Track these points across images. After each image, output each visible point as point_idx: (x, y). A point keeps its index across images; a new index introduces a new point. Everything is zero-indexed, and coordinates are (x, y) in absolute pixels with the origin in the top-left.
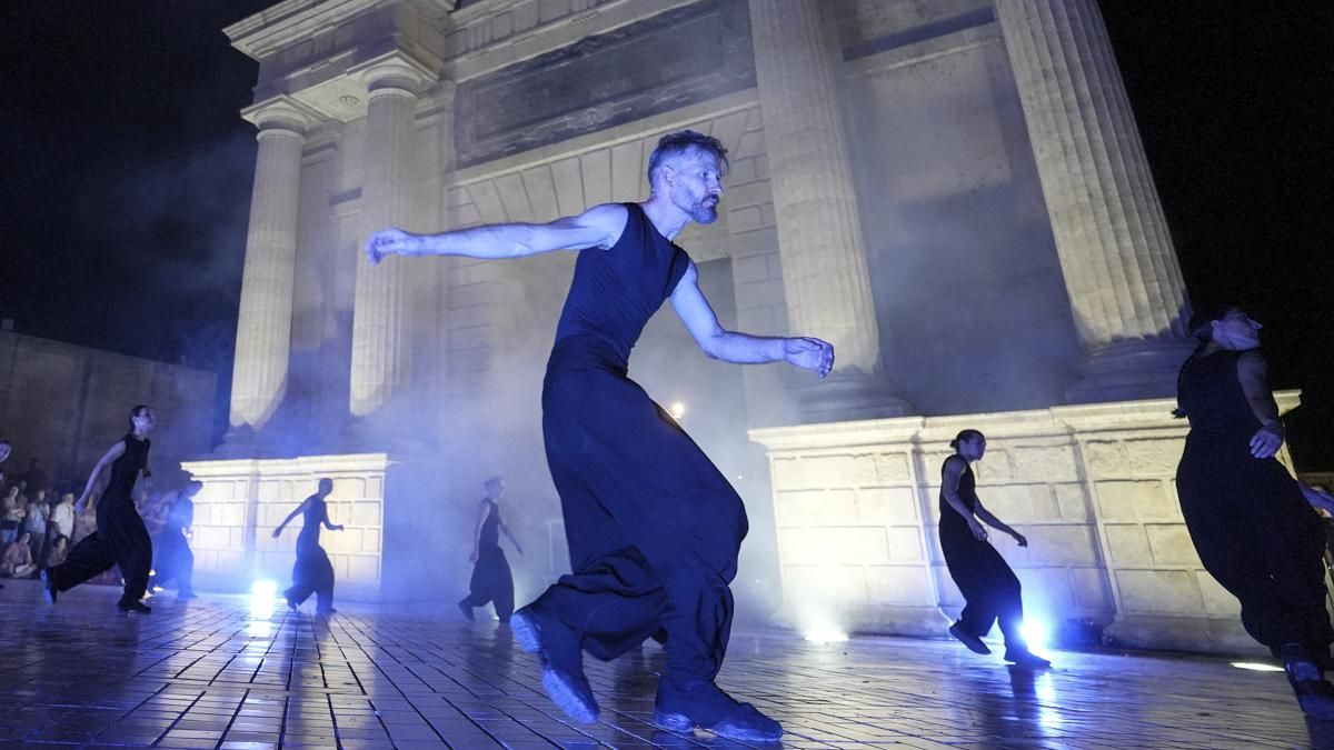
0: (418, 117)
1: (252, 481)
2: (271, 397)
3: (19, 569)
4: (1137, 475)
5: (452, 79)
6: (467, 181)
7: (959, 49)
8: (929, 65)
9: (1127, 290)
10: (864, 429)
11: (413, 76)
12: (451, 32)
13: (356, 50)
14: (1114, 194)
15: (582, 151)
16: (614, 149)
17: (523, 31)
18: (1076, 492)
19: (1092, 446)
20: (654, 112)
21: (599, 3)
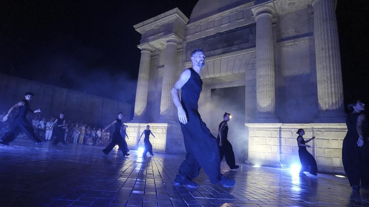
0: (178, 49)
1: (139, 128)
2: (143, 110)
4: (325, 138)
5: (186, 41)
7: (303, 41)
8: (296, 45)
9: (331, 99)
10: (270, 125)
11: (177, 40)
12: (186, 30)
13: (164, 33)
14: (332, 78)
15: (214, 59)
16: (222, 60)
17: (203, 30)
19: (317, 132)
20: (231, 51)
21: (221, 25)
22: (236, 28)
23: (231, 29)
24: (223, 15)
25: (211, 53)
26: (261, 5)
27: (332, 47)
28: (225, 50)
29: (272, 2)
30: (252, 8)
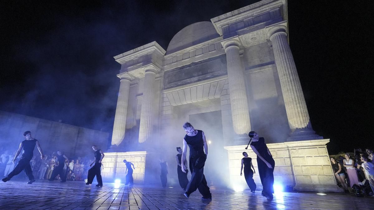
0: (156, 78)
1: (116, 157)
4: (300, 156)
5: (164, 70)
6: (166, 92)
7: (268, 69)
8: (262, 72)
9: (299, 119)
11: (155, 69)
12: (164, 60)
13: (143, 63)
14: (297, 99)
15: (191, 87)
16: (198, 87)
17: (179, 61)
18: (289, 160)
19: (292, 150)
20: (206, 79)
21: (196, 56)
22: (209, 59)
23: (204, 59)
24: (196, 48)
25: (187, 81)
26: (228, 39)
27: (292, 73)
28: (199, 78)
29: (238, 37)
30: (221, 42)
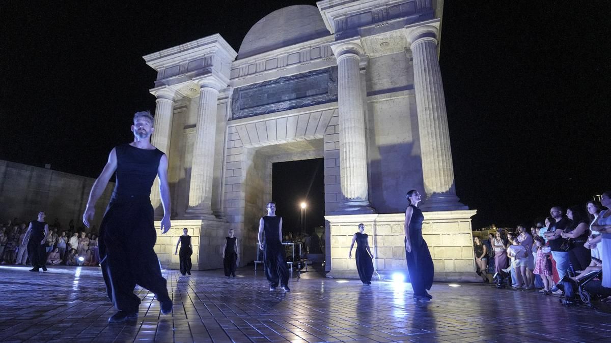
3: (54, 262)
4: (434, 233)
5: (232, 86)
6: (235, 124)
7: (402, 97)
8: (392, 101)
9: (439, 179)
11: (218, 84)
12: (233, 69)
13: (196, 72)
14: (440, 149)
15: (277, 117)
16: (288, 118)
17: (259, 72)
20: (303, 106)
21: (287, 65)
22: (310, 72)
23: (301, 72)
24: (290, 51)
25: (272, 107)
26: (344, 42)
27: (437, 107)
28: (292, 103)
29: (359, 38)
30: (332, 45)
